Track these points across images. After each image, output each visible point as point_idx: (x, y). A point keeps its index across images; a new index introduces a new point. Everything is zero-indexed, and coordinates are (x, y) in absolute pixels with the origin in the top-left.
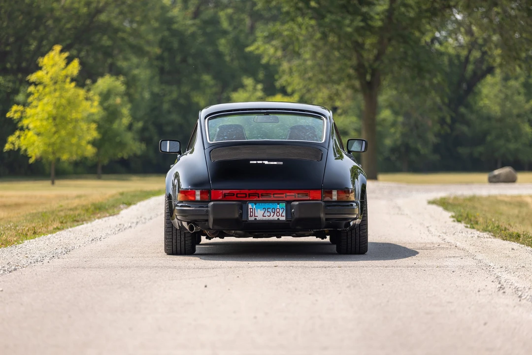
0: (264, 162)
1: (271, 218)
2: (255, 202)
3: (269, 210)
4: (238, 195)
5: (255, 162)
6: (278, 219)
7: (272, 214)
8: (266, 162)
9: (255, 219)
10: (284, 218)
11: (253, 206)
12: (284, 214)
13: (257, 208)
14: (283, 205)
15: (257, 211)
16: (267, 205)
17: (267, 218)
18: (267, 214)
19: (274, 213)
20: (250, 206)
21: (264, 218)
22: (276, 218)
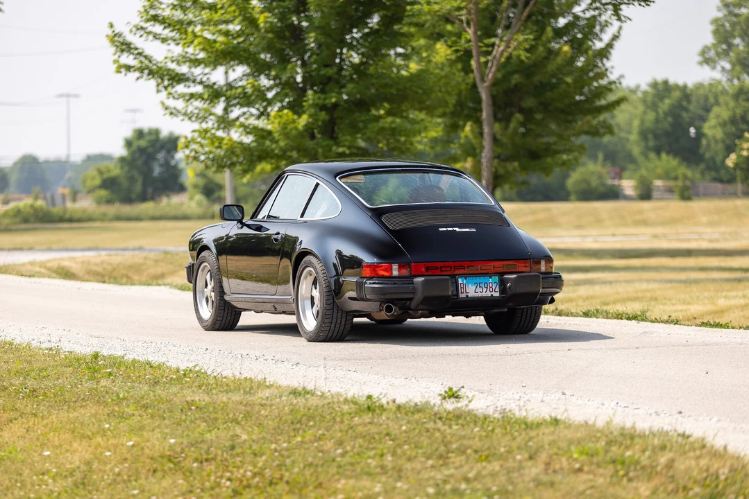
0: (455, 229)
1: (484, 294)
2: (466, 276)
3: (482, 285)
4: (443, 269)
5: (445, 229)
6: (492, 295)
7: (485, 290)
8: (457, 229)
9: (467, 296)
10: (497, 294)
11: (463, 281)
12: (497, 289)
13: (468, 283)
14: (496, 279)
15: (468, 287)
16: (478, 280)
17: (479, 295)
18: (479, 290)
19: (487, 288)
20: (460, 281)
21: (476, 295)
22: (489, 294)
